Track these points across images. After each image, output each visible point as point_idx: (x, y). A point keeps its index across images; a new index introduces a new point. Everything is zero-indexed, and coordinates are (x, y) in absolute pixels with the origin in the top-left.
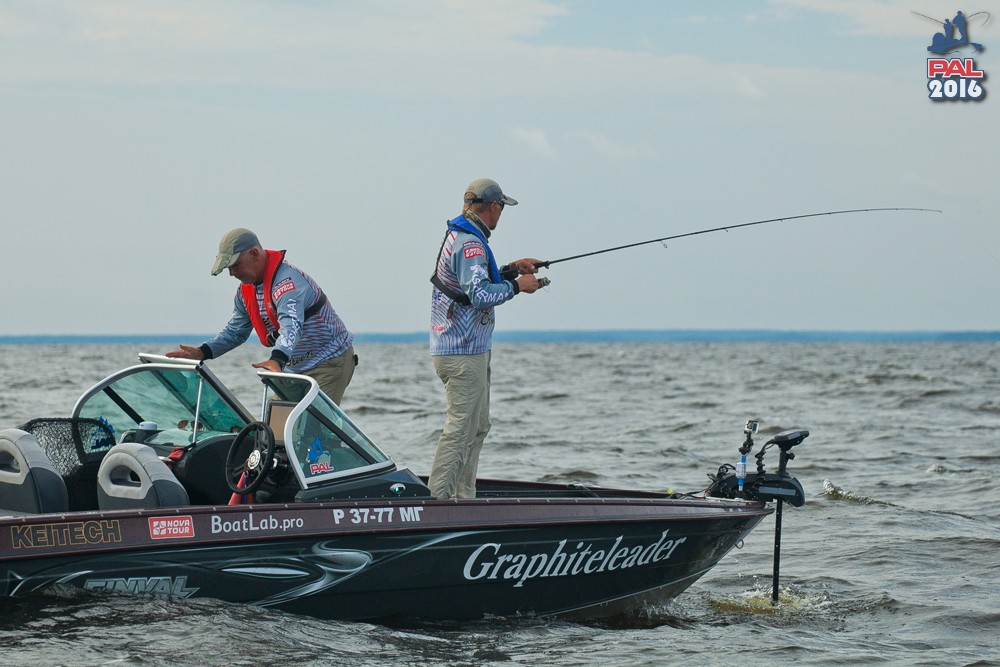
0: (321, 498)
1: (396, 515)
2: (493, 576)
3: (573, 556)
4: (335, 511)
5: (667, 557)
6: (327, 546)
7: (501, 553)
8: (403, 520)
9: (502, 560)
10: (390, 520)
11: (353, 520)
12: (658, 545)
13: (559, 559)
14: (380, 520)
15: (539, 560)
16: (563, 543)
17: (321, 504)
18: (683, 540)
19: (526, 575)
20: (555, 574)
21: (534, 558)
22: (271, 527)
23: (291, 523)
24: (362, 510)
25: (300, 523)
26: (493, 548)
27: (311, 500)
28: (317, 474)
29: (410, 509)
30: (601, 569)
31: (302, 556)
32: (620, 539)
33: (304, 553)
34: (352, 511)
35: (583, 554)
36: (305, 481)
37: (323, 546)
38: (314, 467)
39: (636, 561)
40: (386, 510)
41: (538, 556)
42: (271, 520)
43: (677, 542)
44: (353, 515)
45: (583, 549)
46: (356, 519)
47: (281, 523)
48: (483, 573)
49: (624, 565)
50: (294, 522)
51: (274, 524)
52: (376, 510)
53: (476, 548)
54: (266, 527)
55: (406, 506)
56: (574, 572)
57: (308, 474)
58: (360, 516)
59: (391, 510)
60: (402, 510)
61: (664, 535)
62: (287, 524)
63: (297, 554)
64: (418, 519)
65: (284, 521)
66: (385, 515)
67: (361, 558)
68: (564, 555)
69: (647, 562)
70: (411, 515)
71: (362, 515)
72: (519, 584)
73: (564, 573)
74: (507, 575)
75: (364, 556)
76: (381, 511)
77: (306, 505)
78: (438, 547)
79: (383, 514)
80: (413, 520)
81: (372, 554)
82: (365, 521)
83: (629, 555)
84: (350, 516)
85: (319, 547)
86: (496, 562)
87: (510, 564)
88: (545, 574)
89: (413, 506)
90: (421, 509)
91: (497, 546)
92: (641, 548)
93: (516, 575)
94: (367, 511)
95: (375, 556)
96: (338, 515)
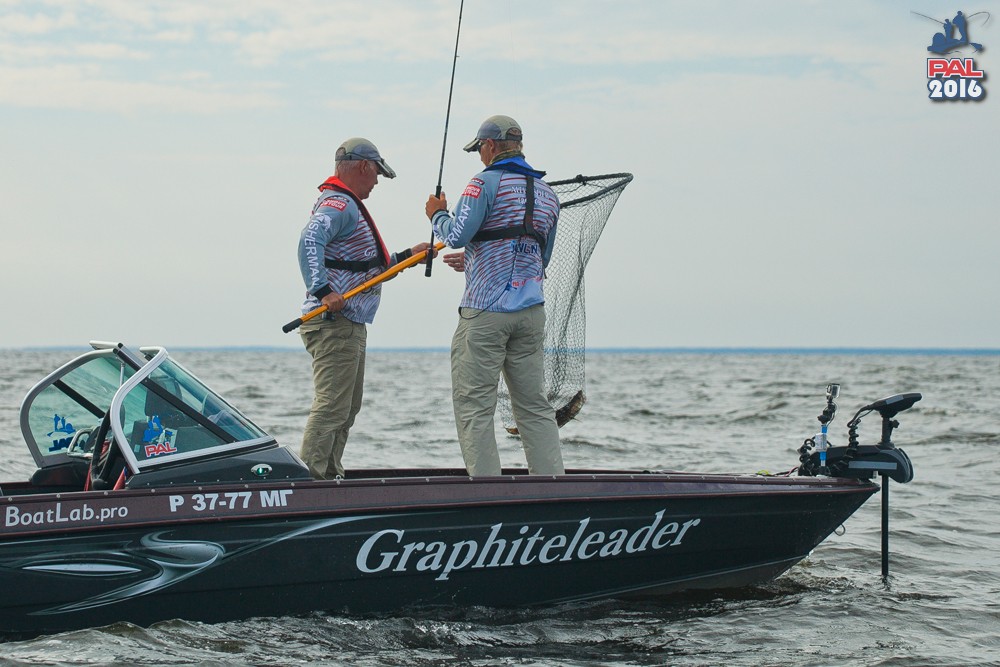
0: (154, 484)
1: (255, 500)
2: (401, 567)
3: (517, 544)
4: (172, 498)
5: (677, 542)
6: (159, 537)
7: (407, 539)
8: (264, 505)
9: (409, 549)
10: (245, 505)
11: (195, 508)
12: (652, 529)
13: (494, 548)
14: (232, 506)
15: (466, 549)
16: (497, 528)
17: (153, 491)
18: (697, 522)
19: (450, 566)
20: (494, 563)
21: (458, 547)
22: (85, 518)
23: (111, 513)
24: (208, 496)
25: (123, 512)
26: (395, 536)
27: (142, 486)
28: (153, 456)
29: (274, 493)
30: (567, 557)
31: (127, 550)
32: (585, 522)
33: (129, 546)
34: (194, 497)
35: (532, 541)
36: (136, 465)
37: (155, 537)
38: (149, 449)
39: (624, 546)
40: (241, 494)
41: (462, 543)
42: (85, 510)
43: (687, 525)
44: (195, 502)
45: (530, 533)
46: (199, 506)
47: (97, 513)
48: (385, 564)
49: (604, 553)
50: (116, 512)
51: (88, 514)
52: (227, 495)
53: (371, 535)
54: (78, 518)
55: (269, 489)
56: (524, 561)
57: (140, 456)
58: (205, 503)
59: (248, 495)
60: (263, 494)
61: (660, 516)
62: (106, 513)
63: (122, 547)
64: (284, 503)
65: (103, 510)
66: (240, 500)
67: (209, 551)
68: (502, 543)
69: (642, 548)
70: (275, 499)
71: (208, 501)
72: (443, 577)
73: (509, 562)
74: (421, 566)
75: (214, 548)
76: (234, 496)
77: (133, 492)
78: (315, 536)
79: (238, 500)
80: (278, 504)
81: (225, 546)
82: (212, 507)
83: (607, 540)
84: (190, 503)
85: (151, 539)
86: (402, 551)
87: (423, 553)
88: (479, 564)
89: (279, 489)
90: (290, 492)
91: (400, 533)
92: (625, 533)
93: (435, 566)
94: (215, 496)
95: (228, 548)
96: (175, 502)
